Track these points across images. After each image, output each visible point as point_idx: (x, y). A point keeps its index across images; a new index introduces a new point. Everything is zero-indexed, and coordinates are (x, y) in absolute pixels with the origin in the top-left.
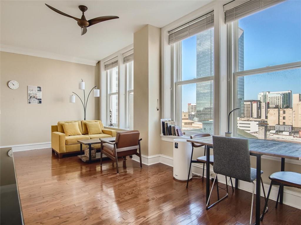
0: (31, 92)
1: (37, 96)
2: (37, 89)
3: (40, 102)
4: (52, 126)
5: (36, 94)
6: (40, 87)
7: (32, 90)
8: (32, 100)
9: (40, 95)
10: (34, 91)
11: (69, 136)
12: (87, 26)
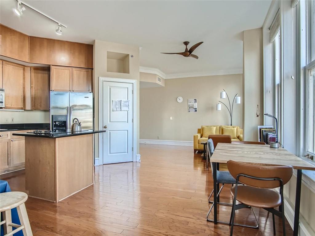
0: (190, 104)
1: (194, 106)
2: (194, 101)
3: (196, 111)
4: (198, 129)
5: (193, 105)
6: (196, 100)
7: (191, 102)
8: (191, 109)
9: (196, 105)
10: (192, 103)
11: (206, 137)
12: (189, 54)
